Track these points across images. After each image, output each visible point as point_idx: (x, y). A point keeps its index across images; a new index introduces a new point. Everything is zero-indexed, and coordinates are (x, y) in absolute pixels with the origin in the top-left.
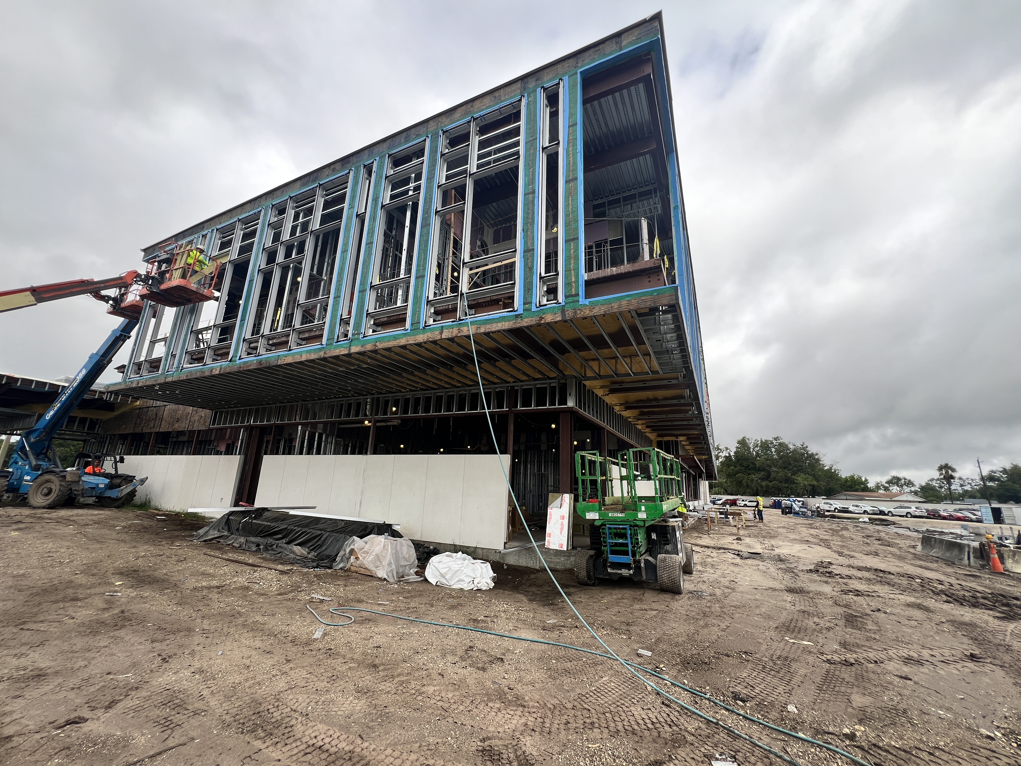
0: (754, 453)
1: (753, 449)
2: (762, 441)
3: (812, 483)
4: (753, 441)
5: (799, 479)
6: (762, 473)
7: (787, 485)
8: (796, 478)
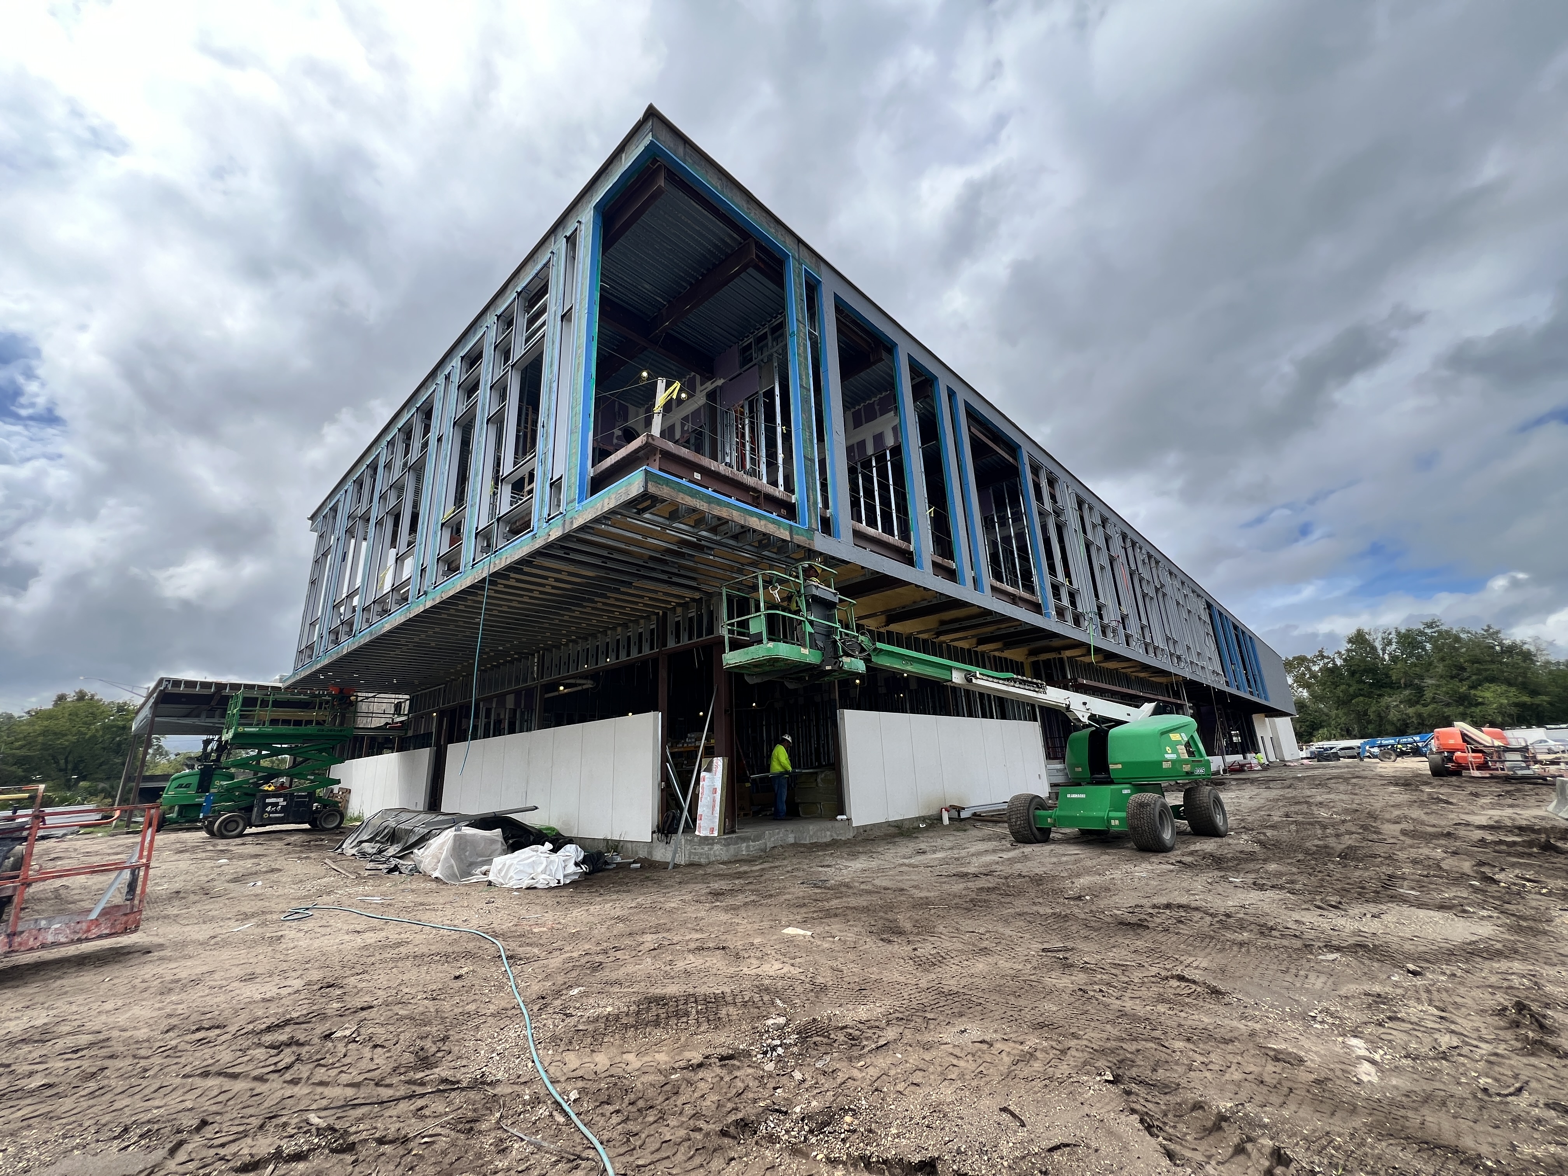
0: (1387, 657)
1: (1384, 650)
2: (1398, 633)
3: (1517, 700)
4: (1380, 635)
5: (1487, 694)
6: (1407, 692)
7: (1461, 709)
8: (1478, 693)
